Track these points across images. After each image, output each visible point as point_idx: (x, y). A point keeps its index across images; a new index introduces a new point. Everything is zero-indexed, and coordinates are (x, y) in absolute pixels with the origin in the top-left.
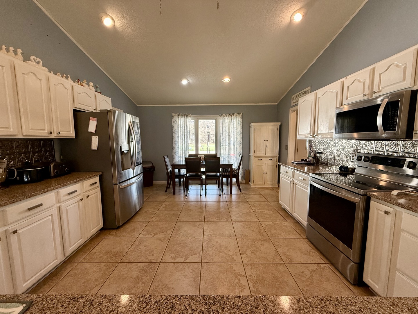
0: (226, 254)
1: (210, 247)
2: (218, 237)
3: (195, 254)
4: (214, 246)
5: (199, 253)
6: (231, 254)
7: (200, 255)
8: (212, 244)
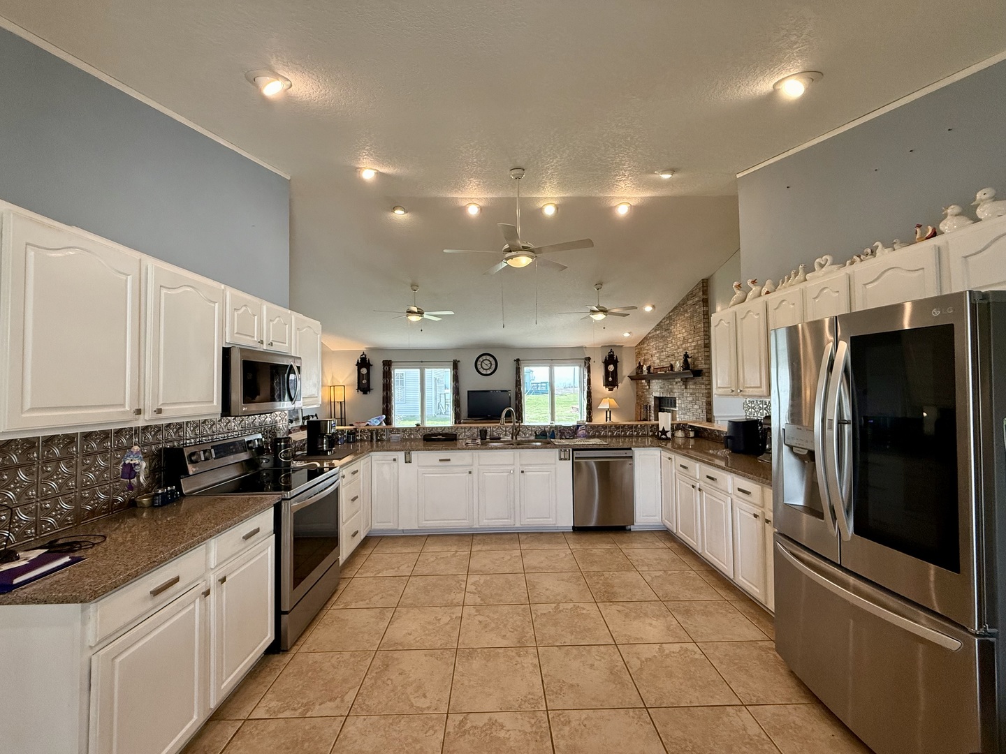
0: (488, 616)
1: (519, 627)
2: (501, 651)
3: (545, 614)
4: (510, 629)
5: (537, 616)
6: (478, 616)
7: (535, 613)
8: (515, 632)
